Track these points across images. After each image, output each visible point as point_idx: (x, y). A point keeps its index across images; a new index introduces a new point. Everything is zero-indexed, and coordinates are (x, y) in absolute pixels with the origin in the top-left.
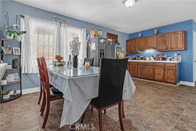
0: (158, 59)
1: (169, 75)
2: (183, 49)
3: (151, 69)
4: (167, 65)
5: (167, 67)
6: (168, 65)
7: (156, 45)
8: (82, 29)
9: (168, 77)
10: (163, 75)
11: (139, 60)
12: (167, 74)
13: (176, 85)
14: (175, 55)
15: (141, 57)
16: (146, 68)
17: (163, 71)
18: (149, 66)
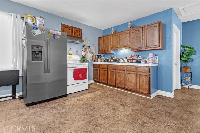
0: (132, 61)
1: (141, 83)
2: (160, 48)
3: (122, 74)
4: (139, 69)
5: (140, 72)
6: (141, 69)
7: (129, 42)
8: (13, 14)
9: (140, 86)
10: (135, 83)
11: (112, 62)
12: (139, 81)
13: (150, 96)
14: (151, 55)
15: (115, 58)
16: (117, 73)
17: (135, 77)
18: (120, 70)
